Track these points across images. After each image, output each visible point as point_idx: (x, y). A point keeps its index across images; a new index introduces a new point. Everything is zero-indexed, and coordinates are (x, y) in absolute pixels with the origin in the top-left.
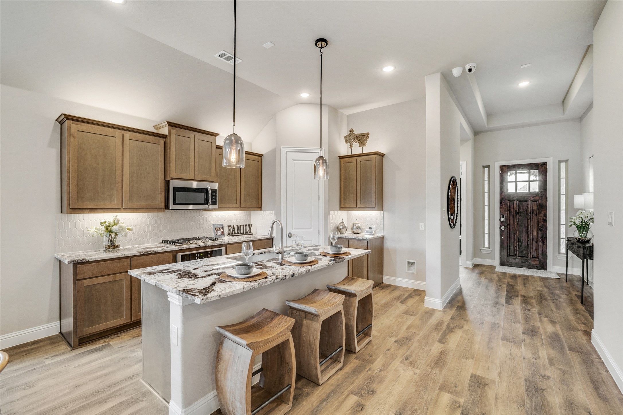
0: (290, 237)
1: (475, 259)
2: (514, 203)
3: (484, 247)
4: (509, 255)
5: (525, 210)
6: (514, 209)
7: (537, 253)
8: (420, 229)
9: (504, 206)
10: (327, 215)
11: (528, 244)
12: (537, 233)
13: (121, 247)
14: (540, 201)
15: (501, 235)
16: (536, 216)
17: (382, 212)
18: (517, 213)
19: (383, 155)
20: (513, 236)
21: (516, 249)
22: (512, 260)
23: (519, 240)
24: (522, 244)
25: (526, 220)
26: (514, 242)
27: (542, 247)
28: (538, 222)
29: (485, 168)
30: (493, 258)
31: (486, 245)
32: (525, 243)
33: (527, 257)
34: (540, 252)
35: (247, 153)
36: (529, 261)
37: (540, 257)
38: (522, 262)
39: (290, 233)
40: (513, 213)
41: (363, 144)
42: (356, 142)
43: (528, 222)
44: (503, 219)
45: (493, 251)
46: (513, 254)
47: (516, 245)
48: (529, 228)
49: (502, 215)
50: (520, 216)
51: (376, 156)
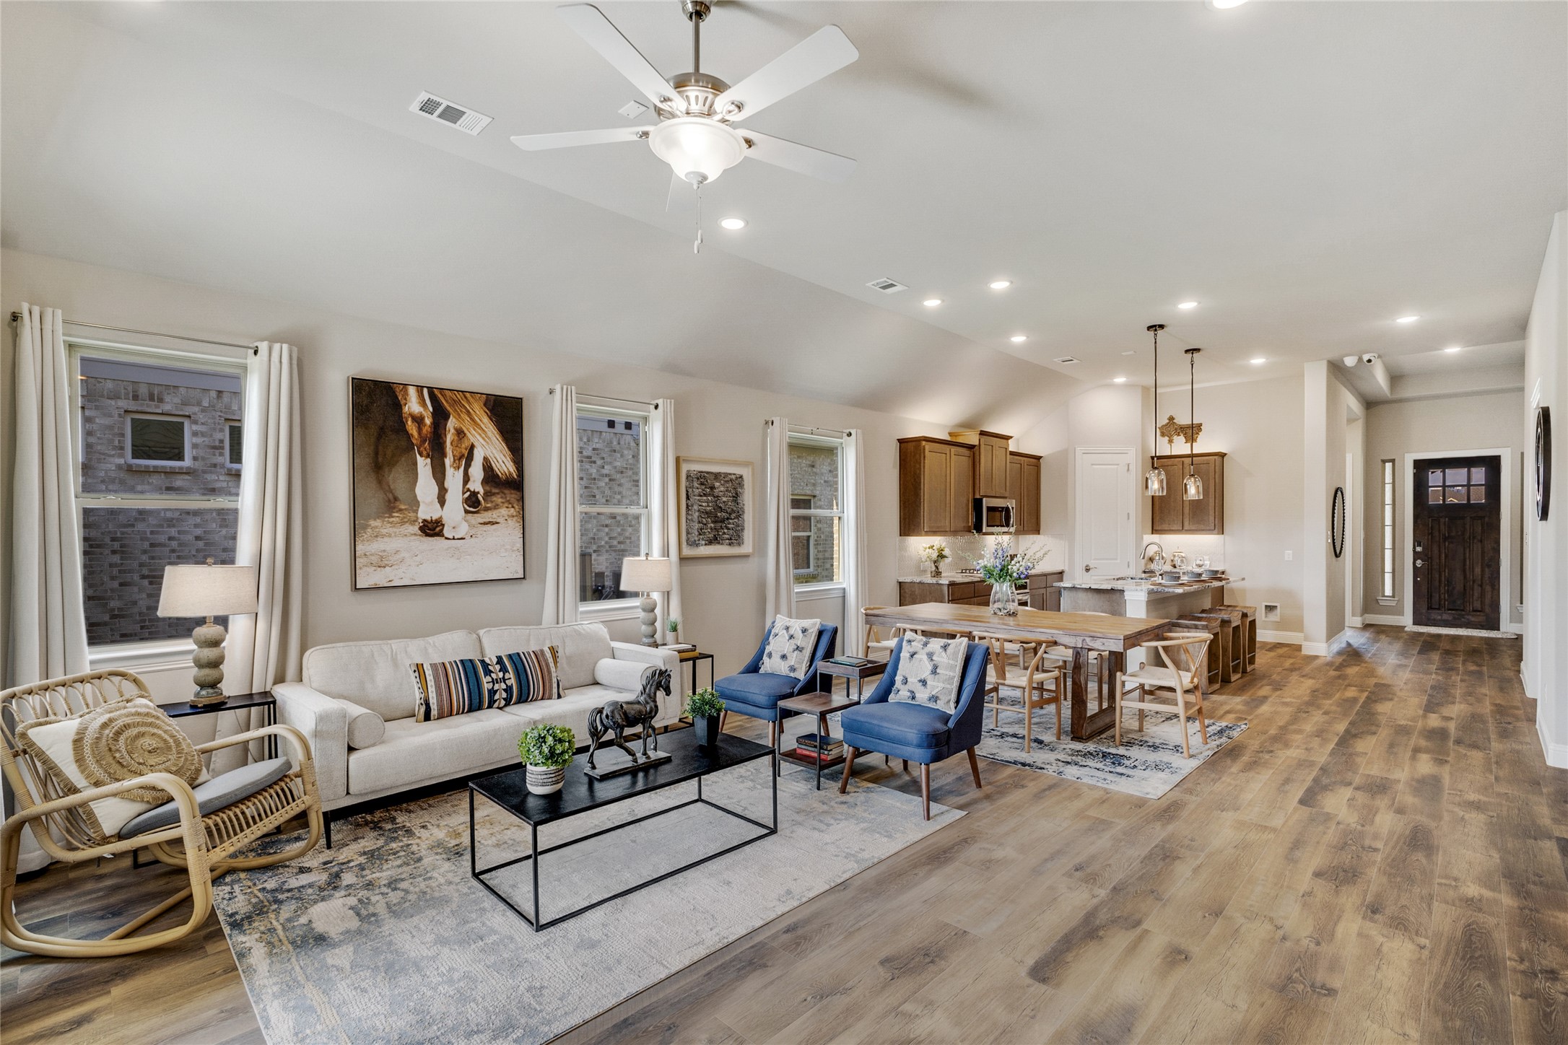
0: (1088, 570)
1: (1366, 615)
2: (1439, 522)
3: (1384, 596)
4: (1430, 608)
5: (1460, 533)
6: (1439, 531)
7: (1482, 603)
8: (1286, 559)
9: (1421, 526)
10: (1139, 539)
11: (1465, 589)
12: (1483, 571)
13: (943, 575)
14: (1486, 519)
15: (1415, 576)
16: (1480, 544)
17: (1221, 537)
18: (1445, 539)
19: (1223, 455)
20: (1437, 576)
21: (1442, 597)
22: (1436, 615)
23: (1449, 582)
24: (1454, 588)
25: (1462, 550)
26: (1440, 586)
27: (1490, 593)
28: (1483, 553)
29: (1387, 464)
30: (1401, 613)
31: (1388, 591)
32: (1459, 587)
33: (1463, 610)
34: (1487, 601)
35: (1012, 453)
36: (1466, 616)
37: (1487, 610)
38: (1454, 618)
39: (1087, 566)
40: (1437, 539)
41: (1191, 439)
42: (1179, 435)
43: (1465, 554)
44: (1419, 549)
45: (1401, 602)
46: (1437, 607)
47: (1442, 591)
48: (1468, 563)
49: (1417, 542)
50: (1452, 543)
51: (1216, 457)
